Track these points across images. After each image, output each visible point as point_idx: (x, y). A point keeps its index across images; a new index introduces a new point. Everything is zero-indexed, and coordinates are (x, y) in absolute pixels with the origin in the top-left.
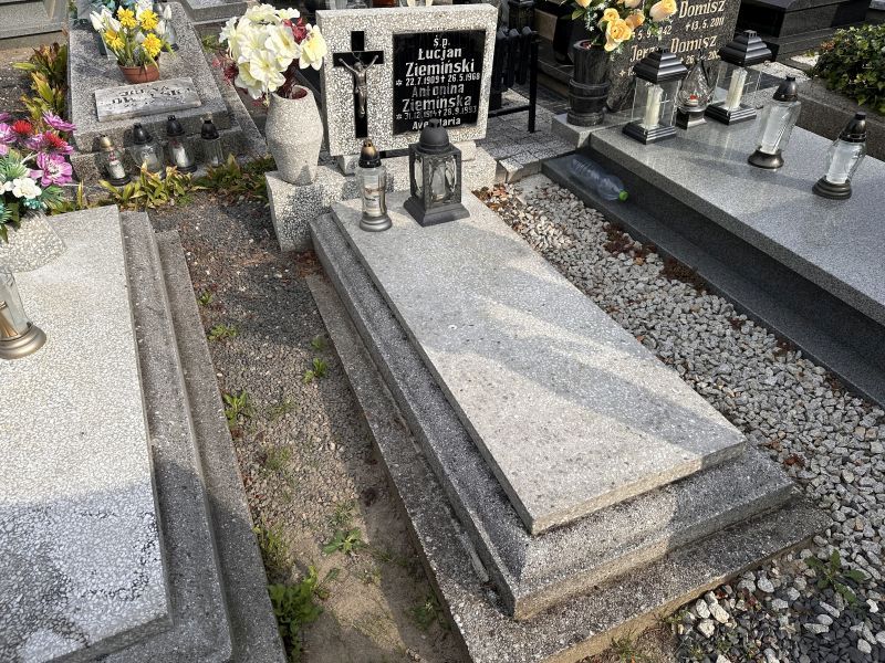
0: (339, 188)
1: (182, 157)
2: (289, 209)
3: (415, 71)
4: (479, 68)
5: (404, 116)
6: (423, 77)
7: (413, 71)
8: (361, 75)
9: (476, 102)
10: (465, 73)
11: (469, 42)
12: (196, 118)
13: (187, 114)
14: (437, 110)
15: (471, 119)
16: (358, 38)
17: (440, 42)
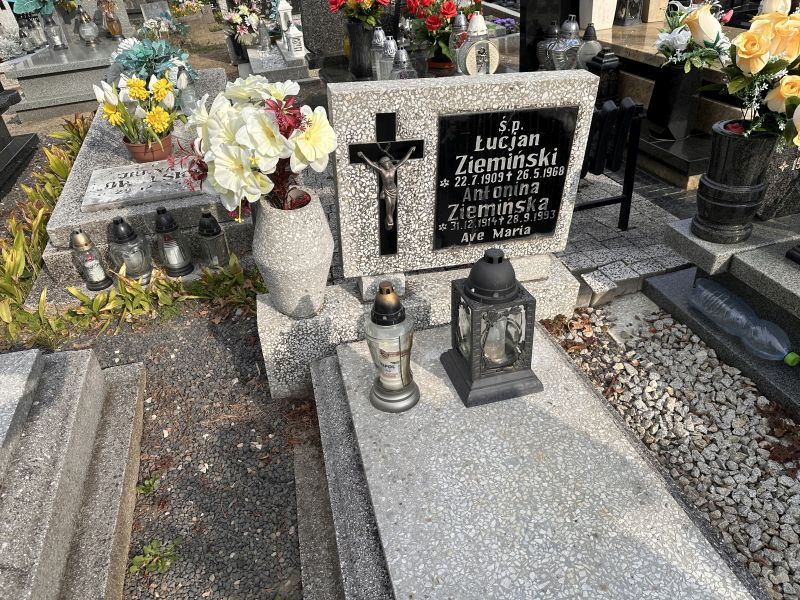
0: (353, 321)
1: (174, 256)
2: (283, 348)
3: (468, 167)
4: (564, 159)
5: (450, 225)
6: (480, 175)
7: (466, 167)
8: (389, 175)
9: (555, 204)
10: (544, 167)
11: (551, 126)
12: (196, 208)
13: (186, 203)
14: (497, 217)
15: (546, 227)
16: (386, 123)
17: (509, 126)
